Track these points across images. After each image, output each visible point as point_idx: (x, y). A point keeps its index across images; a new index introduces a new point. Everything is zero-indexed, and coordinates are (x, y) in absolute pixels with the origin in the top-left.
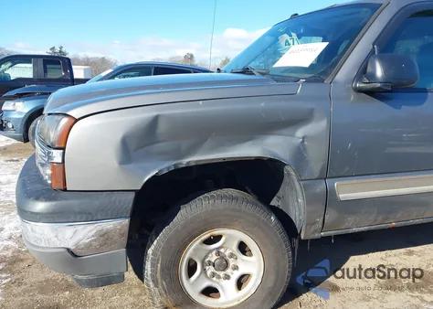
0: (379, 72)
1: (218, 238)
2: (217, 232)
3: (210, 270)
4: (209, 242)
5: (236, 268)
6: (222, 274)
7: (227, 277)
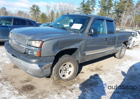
0: (93, 32)
1: (66, 64)
2: (66, 63)
3: (64, 71)
4: (64, 65)
5: (68, 70)
6: (66, 72)
7: (67, 72)
